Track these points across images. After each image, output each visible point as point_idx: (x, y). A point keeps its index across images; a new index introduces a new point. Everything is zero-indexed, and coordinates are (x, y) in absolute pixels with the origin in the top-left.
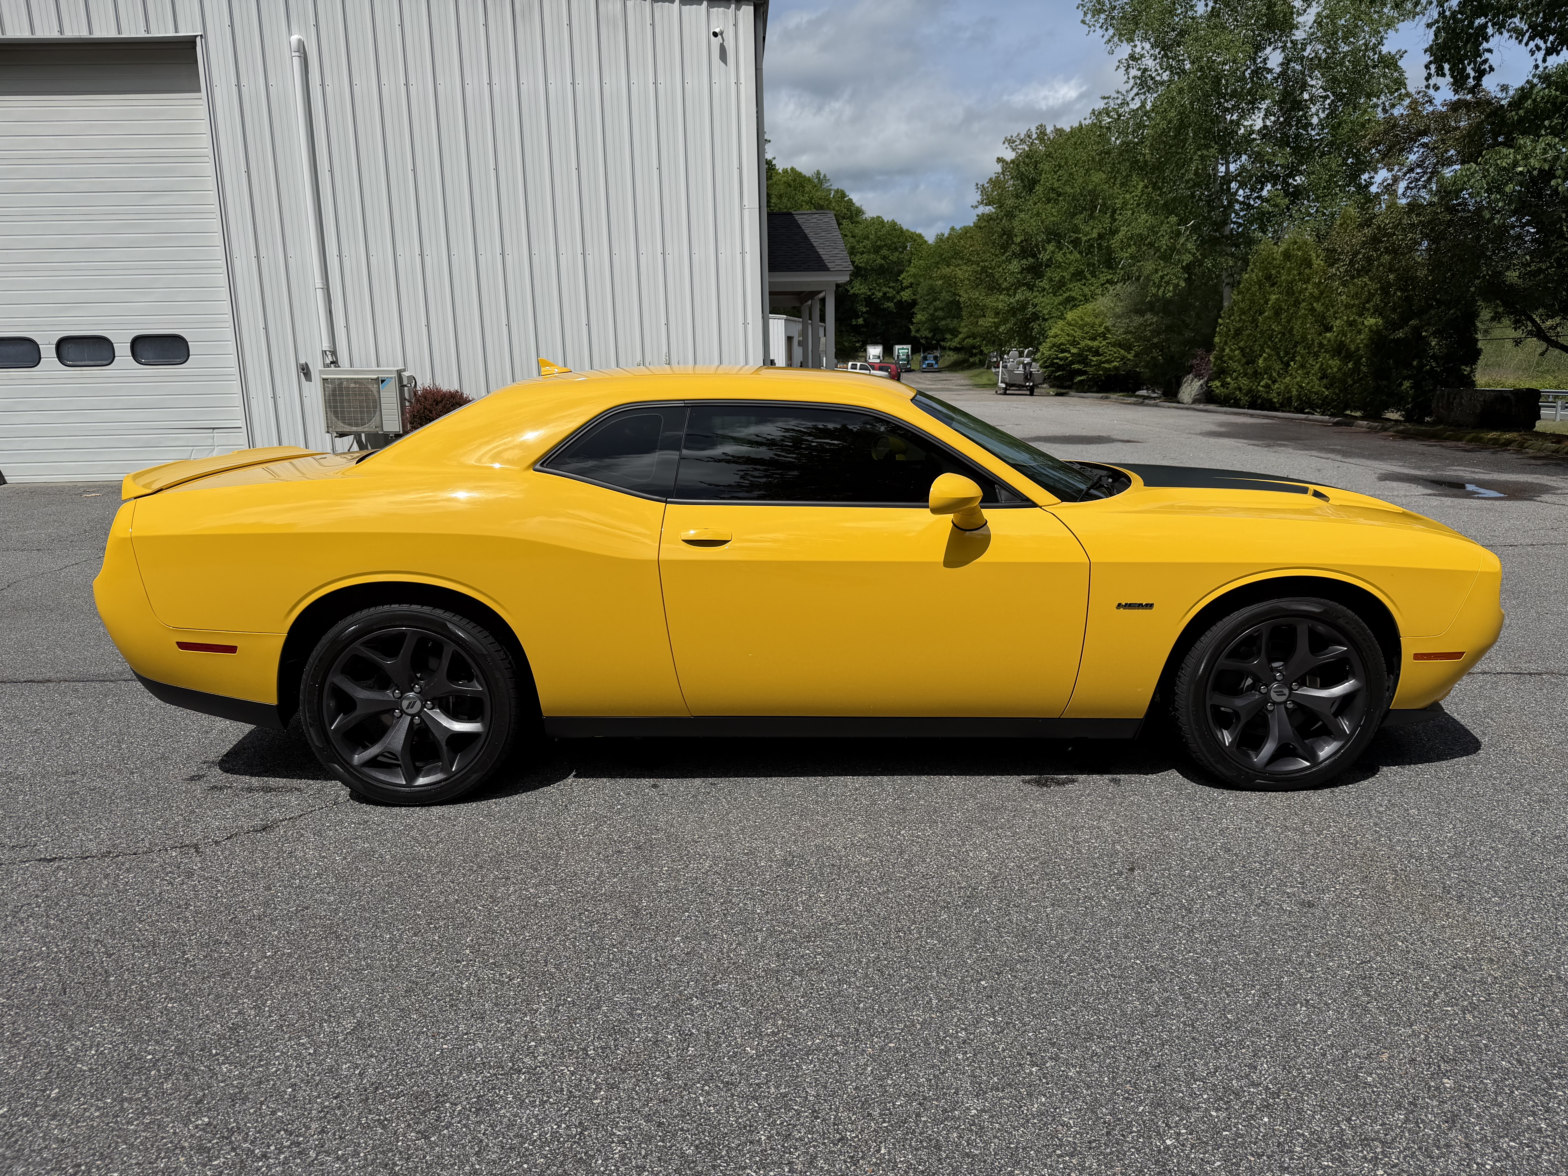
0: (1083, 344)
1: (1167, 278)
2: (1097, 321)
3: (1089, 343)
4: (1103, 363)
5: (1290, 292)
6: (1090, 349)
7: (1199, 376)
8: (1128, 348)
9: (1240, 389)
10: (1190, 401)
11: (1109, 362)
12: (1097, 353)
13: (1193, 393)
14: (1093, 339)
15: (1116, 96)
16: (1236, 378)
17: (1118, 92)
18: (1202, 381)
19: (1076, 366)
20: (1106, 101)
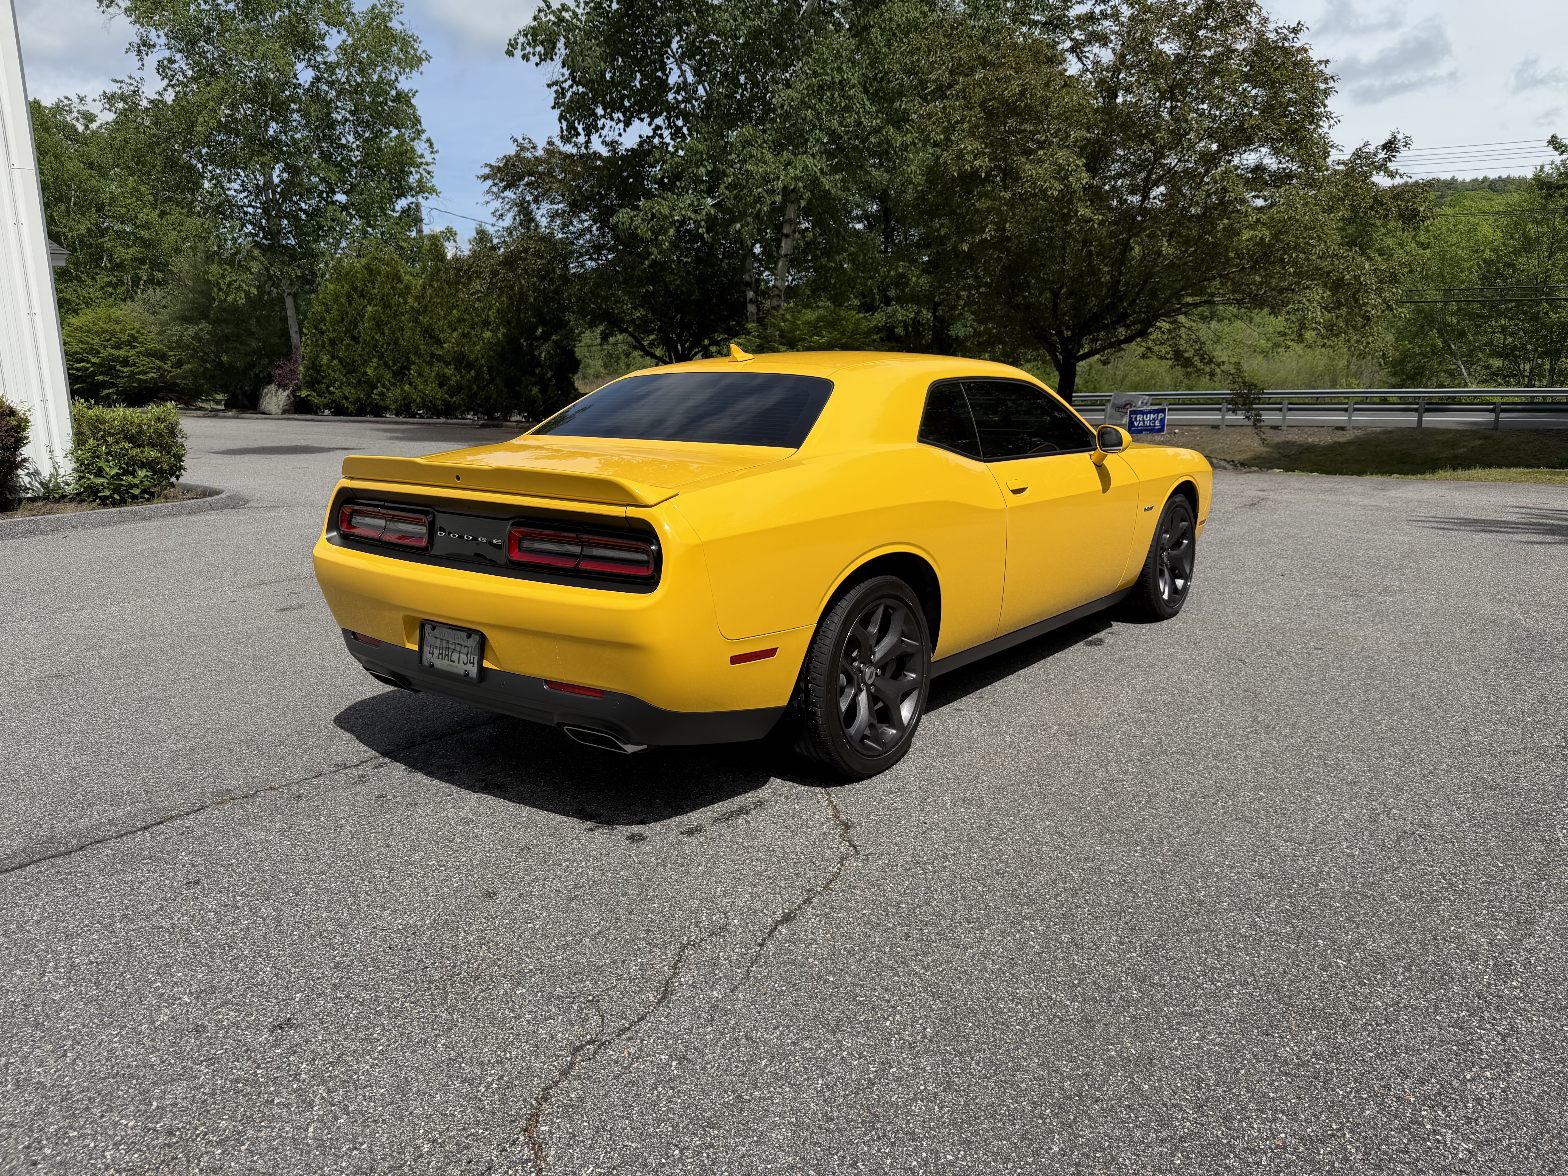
0: (104, 354)
1: (236, 285)
2: (118, 328)
3: (115, 352)
4: (137, 374)
5: (387, 306)
6: (116, 359)
7: (283, 386)
8: (163, 357)
9: (347, 398)
10: (280, 412)
11: (145, 373)
12: (125, 362)
13: (281, 404)
14: (118, 347)
15: (129, 81)
16: (340, 387)
17: (130, 78)
18: (287, 392)
19: (100, 378)
20: (119, 85)
